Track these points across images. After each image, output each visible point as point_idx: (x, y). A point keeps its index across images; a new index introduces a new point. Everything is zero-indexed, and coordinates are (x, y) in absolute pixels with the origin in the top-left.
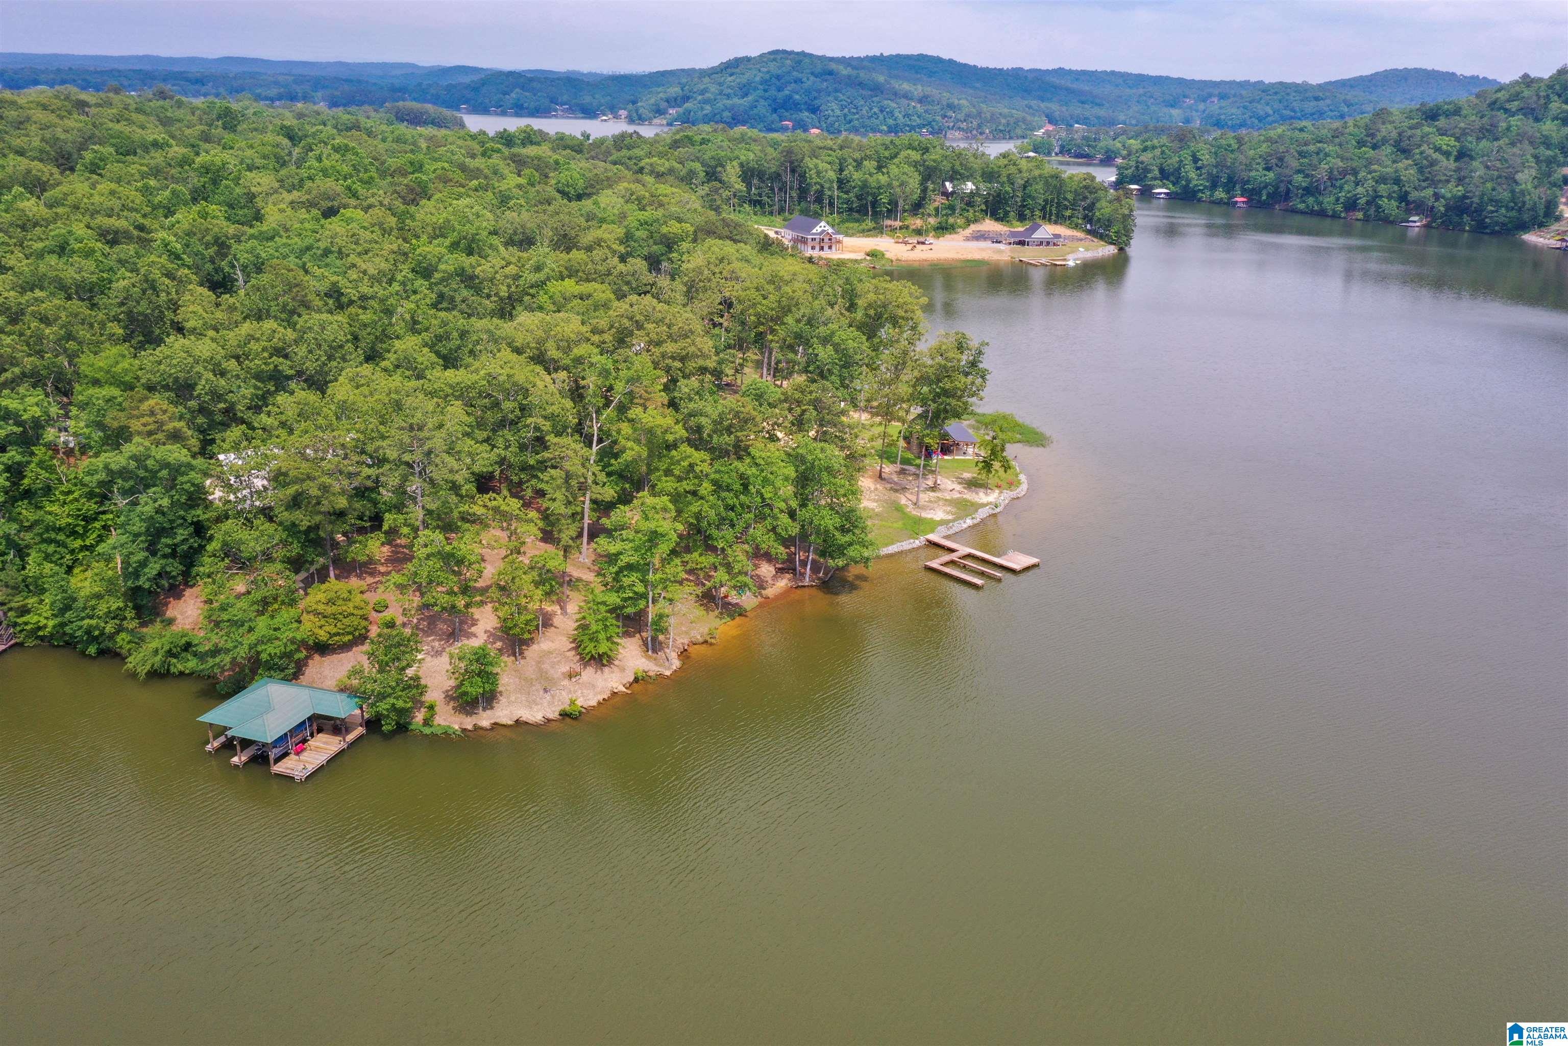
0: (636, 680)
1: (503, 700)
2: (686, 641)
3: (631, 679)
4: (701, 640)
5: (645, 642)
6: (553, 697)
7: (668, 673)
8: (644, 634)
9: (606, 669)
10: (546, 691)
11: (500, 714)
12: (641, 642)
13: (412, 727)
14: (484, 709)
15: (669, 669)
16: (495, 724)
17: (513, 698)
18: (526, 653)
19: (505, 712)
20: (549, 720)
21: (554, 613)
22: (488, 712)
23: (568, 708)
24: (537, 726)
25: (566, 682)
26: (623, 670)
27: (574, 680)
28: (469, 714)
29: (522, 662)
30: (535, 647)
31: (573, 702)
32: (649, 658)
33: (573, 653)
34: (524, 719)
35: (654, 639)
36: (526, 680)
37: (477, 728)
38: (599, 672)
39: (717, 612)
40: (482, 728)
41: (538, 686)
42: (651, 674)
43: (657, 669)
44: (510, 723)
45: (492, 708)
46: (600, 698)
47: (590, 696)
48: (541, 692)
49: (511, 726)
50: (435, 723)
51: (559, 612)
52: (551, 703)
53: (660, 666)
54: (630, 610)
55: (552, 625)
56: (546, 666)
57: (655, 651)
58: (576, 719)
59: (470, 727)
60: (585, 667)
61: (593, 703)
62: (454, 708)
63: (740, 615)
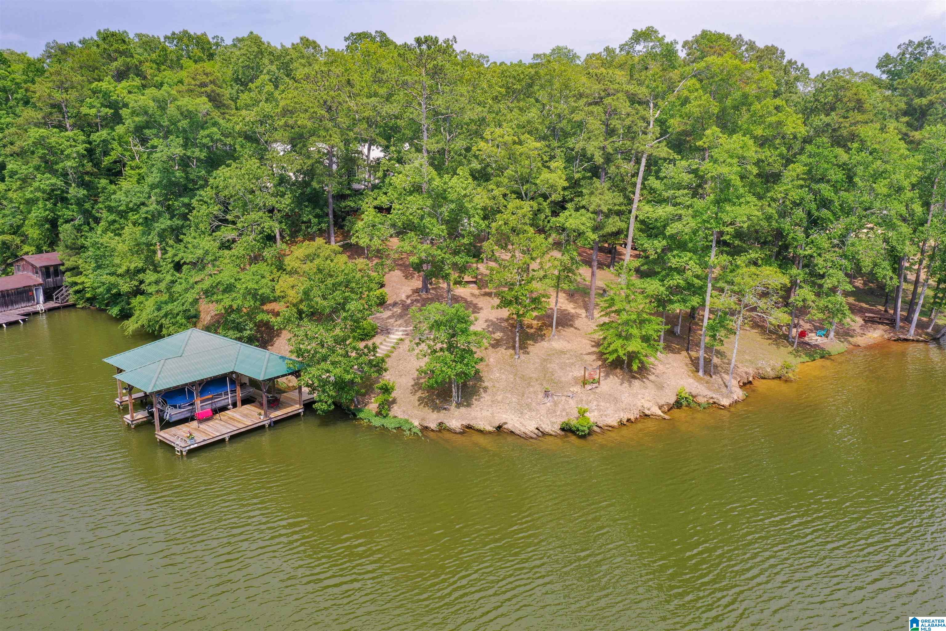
0: (678, 404)
1: (486, 398)
2: (751, 371)
3: (672, 400)
4: (772, 374)
5: (695, 363)
6: (556, 404)
7: (725, 402)
8: (693, 354)
9: (636, 383)
10: (547, 393)
11: (479, 415)
12: (688, 361)
13: (361, 415)
14: (459, 405)
15: (727, 397)
16: (469, 427)
17: (499, 398)
18: (531, 349)
19: (485, 413)
20: (544, 434)
21: (578, 316)
22: (463, 410)
23: (574, 423)
24: (526, 437)
25: (577, 389)
26: (660, 387)
27: (588, 387)
28: (436, 408)
29: (523, 357)
30: (544, 344)
31: (582, 413)
32: (699, 380)
33: (594, 357)
34: (509, 426)
35: (708, 362)
36: (523, 378)
37: (442, 428)
38: (626, 384)
39: (790, 349)
40: (449, 430)
41: (538, 388)
42: (701, 400)
43: (710, 394)
44: (489, 428)
45: (469, 405)
46: (625, 416)
47: (610, 411)
48: (541, 396)
49: (490, 433)
50: (391, 414)
51: (584, 315)
52: (552, 412)
53: (714, 391)
54: (677, 308)
55: (572, 326)
56: (553, 366)
57: (707, 372)
58: (583, 437)
59: (433, 425)
60: (607, 375)
61: (613, 421)
62: (420, 399)
63: (822, 357)
